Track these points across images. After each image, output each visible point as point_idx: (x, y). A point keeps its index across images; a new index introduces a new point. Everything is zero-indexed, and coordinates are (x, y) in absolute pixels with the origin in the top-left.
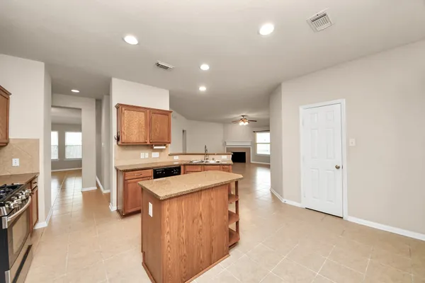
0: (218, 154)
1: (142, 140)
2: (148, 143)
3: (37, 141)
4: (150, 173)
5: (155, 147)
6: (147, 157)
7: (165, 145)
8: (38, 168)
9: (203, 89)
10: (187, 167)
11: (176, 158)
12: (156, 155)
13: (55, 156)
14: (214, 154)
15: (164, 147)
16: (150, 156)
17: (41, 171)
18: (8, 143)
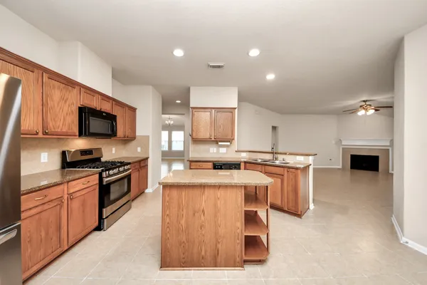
0: (291, 154)
1: (208, 136)
2: (213, 139)
3: (148, 137)
4: (210, 165)
5: (220, 143)
6: (215, 151)
7: (229, 141)
8: (149, 155)
9: (271, 77)
10: (247, 164)
11: (244, 155)
12: (223, 150)
13: (166, 148)
14: (286, 154)
15: (229, 143)
16: (218, 151)
17: (150, 156)
18: (135, 138)
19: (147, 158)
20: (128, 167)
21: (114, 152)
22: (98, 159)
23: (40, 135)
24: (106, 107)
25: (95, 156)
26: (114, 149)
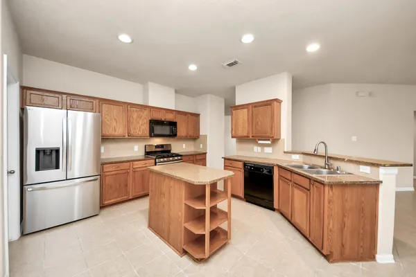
1: (245, 134)
2: (251, 137)
3: (206, 136)
4: (241, 165)
5: (260, 142)
6: (259, 150)
7: (269, 139)
11: (296, 157)
12: (268, 150)
15: (270, 142)
16: (264, 151)
17: (208, 151)
18: (198, 137)
19: (205, 153)
20: (179, 158)
21: (184, 147)
22: (169, 151)
23: (127, 136)
24: (170, 117)
25: (165, 149)
26: (184, 145)
